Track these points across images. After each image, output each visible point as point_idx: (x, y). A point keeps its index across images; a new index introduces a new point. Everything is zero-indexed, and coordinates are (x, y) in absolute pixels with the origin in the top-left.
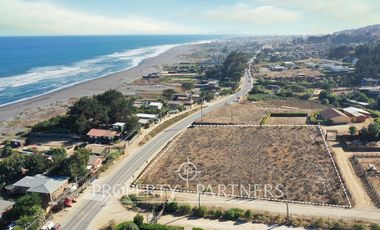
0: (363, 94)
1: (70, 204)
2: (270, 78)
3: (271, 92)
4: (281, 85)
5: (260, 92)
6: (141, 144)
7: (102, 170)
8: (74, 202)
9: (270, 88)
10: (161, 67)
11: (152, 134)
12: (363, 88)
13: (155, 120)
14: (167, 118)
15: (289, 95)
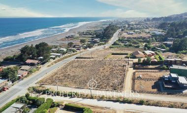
0: (164, 45)
1: (6, 90)
2: (125, 38)
3: (122, 44)
4: (128, 41)
5: (117, 44)
6: (48, 66)
7: (26, 77)
8: (8, 89)
9: (123, 42)
10: (77, 32)
11: (55, 62)
12: (165, 42)
13: (59, 56)
14: (66, 55)
15: (130, 46)
